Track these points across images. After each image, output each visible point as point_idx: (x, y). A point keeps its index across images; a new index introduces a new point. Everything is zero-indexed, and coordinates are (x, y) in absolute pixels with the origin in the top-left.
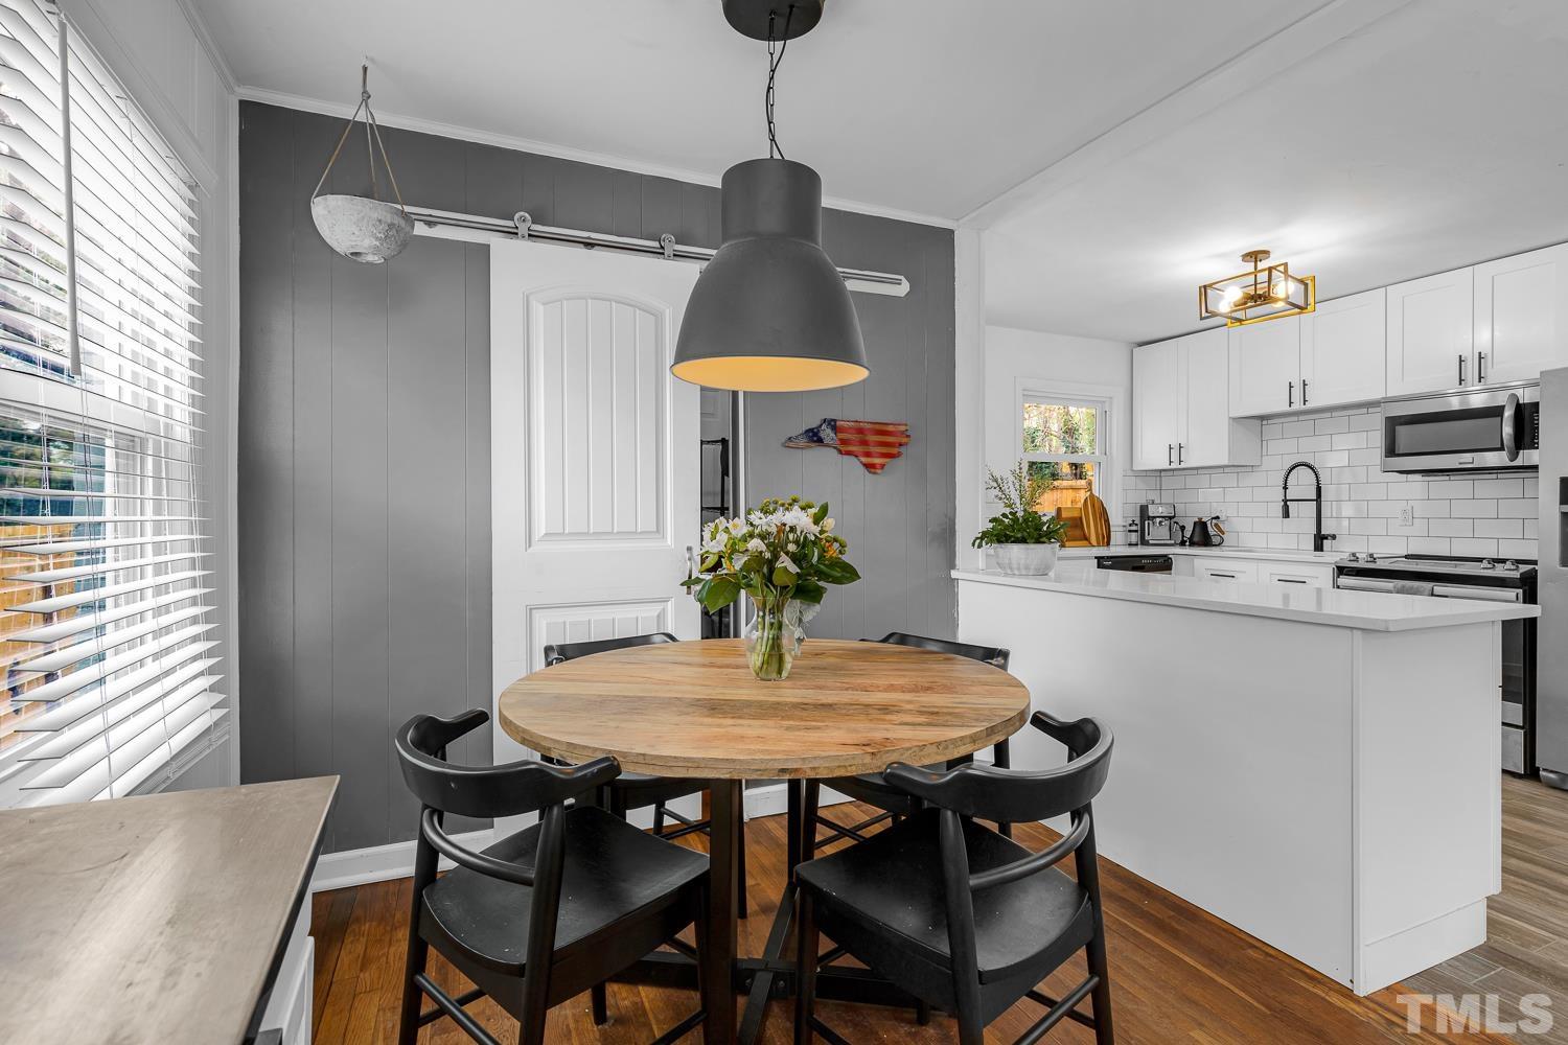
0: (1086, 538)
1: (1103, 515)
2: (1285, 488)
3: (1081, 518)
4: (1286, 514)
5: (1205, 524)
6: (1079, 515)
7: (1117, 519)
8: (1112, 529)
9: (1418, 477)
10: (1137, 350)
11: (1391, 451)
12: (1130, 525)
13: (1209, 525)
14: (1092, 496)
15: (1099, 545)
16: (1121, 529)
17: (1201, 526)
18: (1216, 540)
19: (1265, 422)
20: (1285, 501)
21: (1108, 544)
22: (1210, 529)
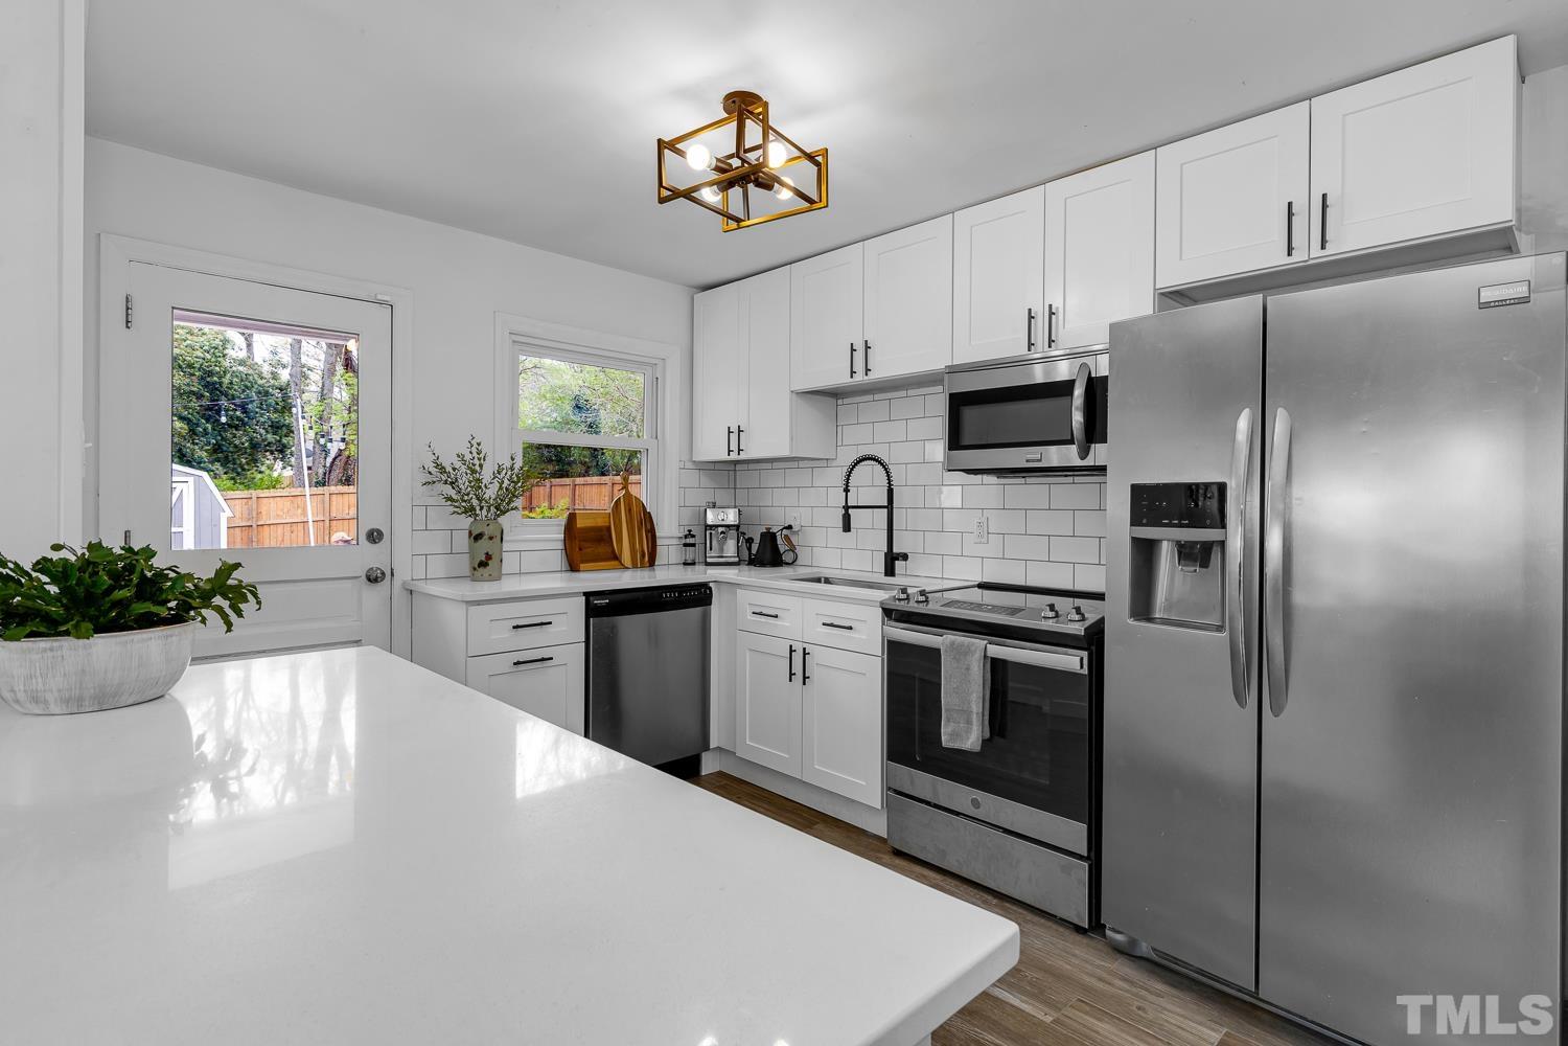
0: (615, 557)
1: (645, 524)
2: (847, 490)
3: (609, 528)
4: (847, 527)
5: (773, 536)
6: (607, 524)
7: (668, 528)
8: (659, 542)
9: (991, 479)
10: (700, 297)
11: (955, 442)
12: (686, 537)
13: (779, 538)
14: (628, 496)
15: (635, 566)
16: (675, 542)
17: (769, 538)
18: (787, 558)
19: (840, 402)
20: (847, 508)
21: (652, 563)
22: (779, 541)
